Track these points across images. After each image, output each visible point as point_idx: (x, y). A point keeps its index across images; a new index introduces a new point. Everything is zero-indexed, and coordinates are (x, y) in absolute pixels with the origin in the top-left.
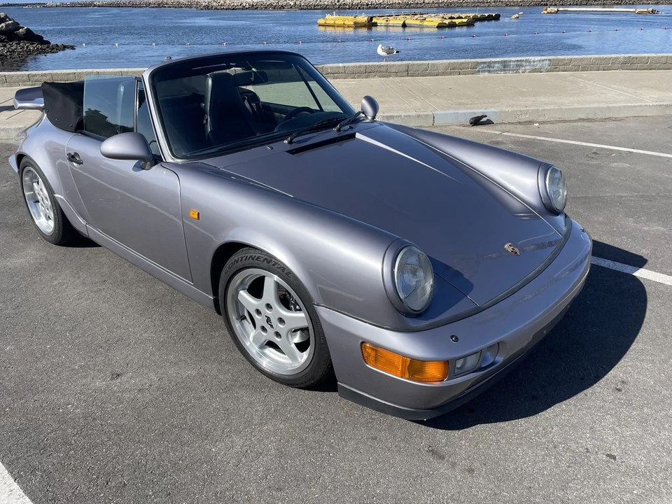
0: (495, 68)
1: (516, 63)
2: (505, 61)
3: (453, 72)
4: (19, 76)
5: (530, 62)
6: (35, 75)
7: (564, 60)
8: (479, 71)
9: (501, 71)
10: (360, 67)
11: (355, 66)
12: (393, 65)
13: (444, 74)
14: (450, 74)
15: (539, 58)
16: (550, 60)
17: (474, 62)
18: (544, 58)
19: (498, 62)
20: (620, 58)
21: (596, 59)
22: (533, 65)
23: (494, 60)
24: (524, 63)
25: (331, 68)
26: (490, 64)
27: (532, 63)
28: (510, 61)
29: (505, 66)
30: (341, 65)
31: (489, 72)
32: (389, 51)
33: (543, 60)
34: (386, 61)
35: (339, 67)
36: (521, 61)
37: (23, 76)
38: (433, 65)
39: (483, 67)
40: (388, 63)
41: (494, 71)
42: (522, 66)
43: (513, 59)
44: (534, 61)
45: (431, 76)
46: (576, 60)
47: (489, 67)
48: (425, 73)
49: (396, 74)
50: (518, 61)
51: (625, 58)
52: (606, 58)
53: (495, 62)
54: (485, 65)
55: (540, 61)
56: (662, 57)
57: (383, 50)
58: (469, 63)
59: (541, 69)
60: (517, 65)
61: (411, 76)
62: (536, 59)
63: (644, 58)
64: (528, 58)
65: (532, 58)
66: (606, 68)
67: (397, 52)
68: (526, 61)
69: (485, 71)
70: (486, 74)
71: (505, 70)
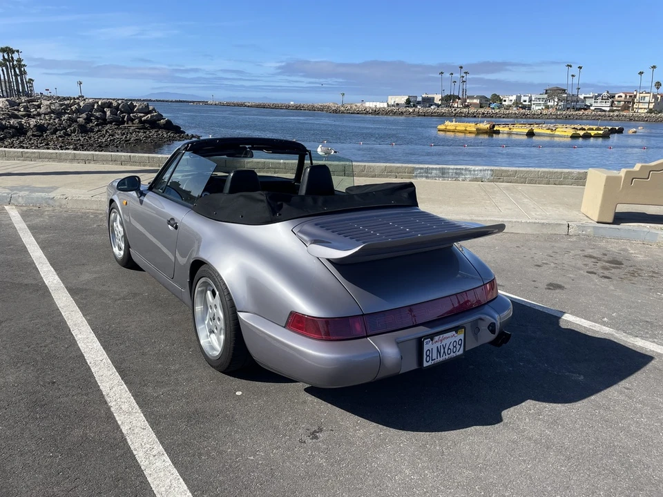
0: (433, 175)
1: (455, 171)
2: (443, 169)
3: (390, 175)
4: (15, 152)
5: (470, 171)
6: (27, 152)
7: (508, 171)
8: (416, 176)
9: (439, 177)
13: (380, 176)
14: (387, 176)
15: (480, 168)
16: (492, 170)
17: (411, 168)
18: (485, 168)
19: (436, 169)
20: (573, 173)
21: (544, 172)
22: (474, 174)
23: (431, 166)
24: (463, 172)
25: (272, 163)
26: (427, 171)
27: (472, 172)
28: (449, 169)
29: (443, 173)
31: (427, 177)
32: (328, 151)
33: (486, 170)
35: (280, 163)
36: (460, 169)
37: (18, 152)
38: (370, 167)
39: (420, 173)
40: (327, 162)
41: (432, 177)
42: (462, 174)
43: (452, 167)
44: (474, 171)
45: (367, 177)
46: (522, 172)
47: (427, 173)
48: (362, 173)
50: (456, 169)
51: (579, 173)
52: (557, 172)
53: (433, 169)
54: (422, 171)
55: (481, 170)
57: (322, 150)
58: (406, 167)
59: (482, 178)
60: (456, 173)
61: (348, 176)
62: (477, 169)
64: (468, 167)
65: (473, 168)
66: (557, 183)
67: (335, 152)
68: (466, 170)
69: (422, 176)
70: (424, 179)
71: (444, 177)
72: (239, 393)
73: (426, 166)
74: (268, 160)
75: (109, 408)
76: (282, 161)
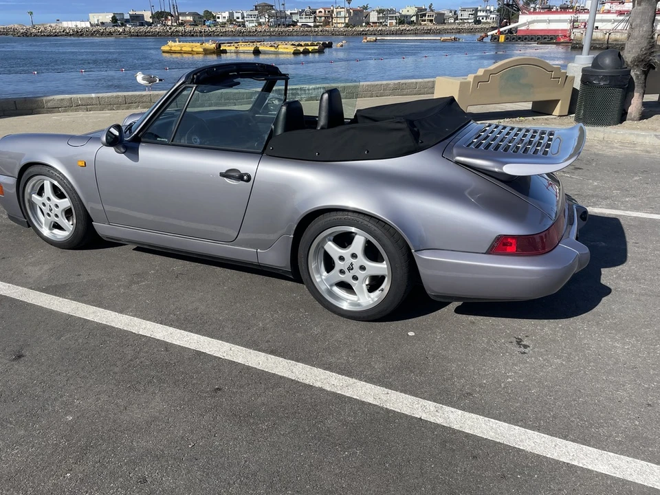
5: (305, 90)
10: (117, 97)
11: (112, 97)
15: (314, 86)
20: (389, 84)
21: (368, 85)
24: (299, 92)
27: (307, 92)
30: (93, 95)
32: (151, 80)
33: (318, 88)
34: (149, 90)
35: (92, 98)
40: (152, 93)
44: (309, 90)
55: (314, 89)
56: (428, 82)
57: (144, 79)
59: (316, 97)
62: (311, 87)
63: (412, 83)
64: (303, 86)
65: (306, 86)
67: (160, 80)
68: (301, 89)
72: (411, 334)
74: (75, 96)
75: (321, 390)
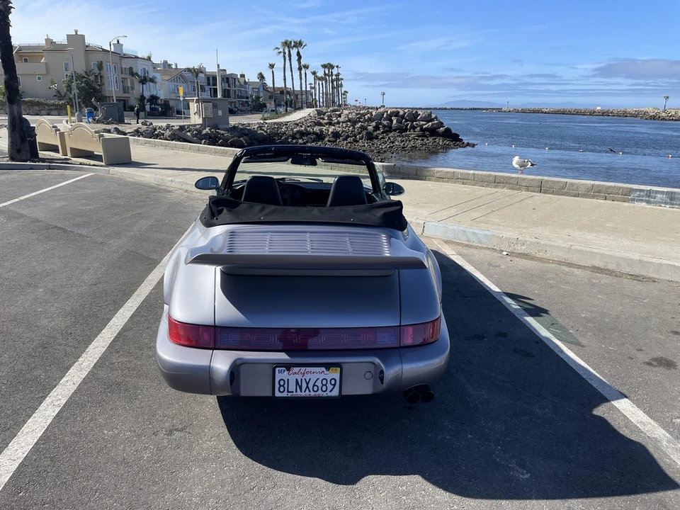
0: (658, 199)
2: (672, 193)
3: (597, 196)
8: (633, 200)
9: (666, 203)
10: (489, 176)
11: (485, 175)
12: (525, 179)
13: (584, 196)
14: (593, 197)
17: (627, 188)
19: (662, 193)
23: (656, 189)
25: (462, 174)
26: (649, 194)
31: (648, 202)
35: (470, 174)
38: (572, 184)
39: (639, 196)
40: (520, 176)
41: (655, 203)
45: (567, 196)
47: (648, 196)
48: (561, 191)
49: (528, 188)
53: (657, 192)
54: (642, 194)
58: (620, 188)
61: (544, 193)
67: (532, 165)
69: (642, 200)
70: (644, 204)
71: (673, 204)
73: (649, 188)
74: (457, 170)
76: (472, 172)
